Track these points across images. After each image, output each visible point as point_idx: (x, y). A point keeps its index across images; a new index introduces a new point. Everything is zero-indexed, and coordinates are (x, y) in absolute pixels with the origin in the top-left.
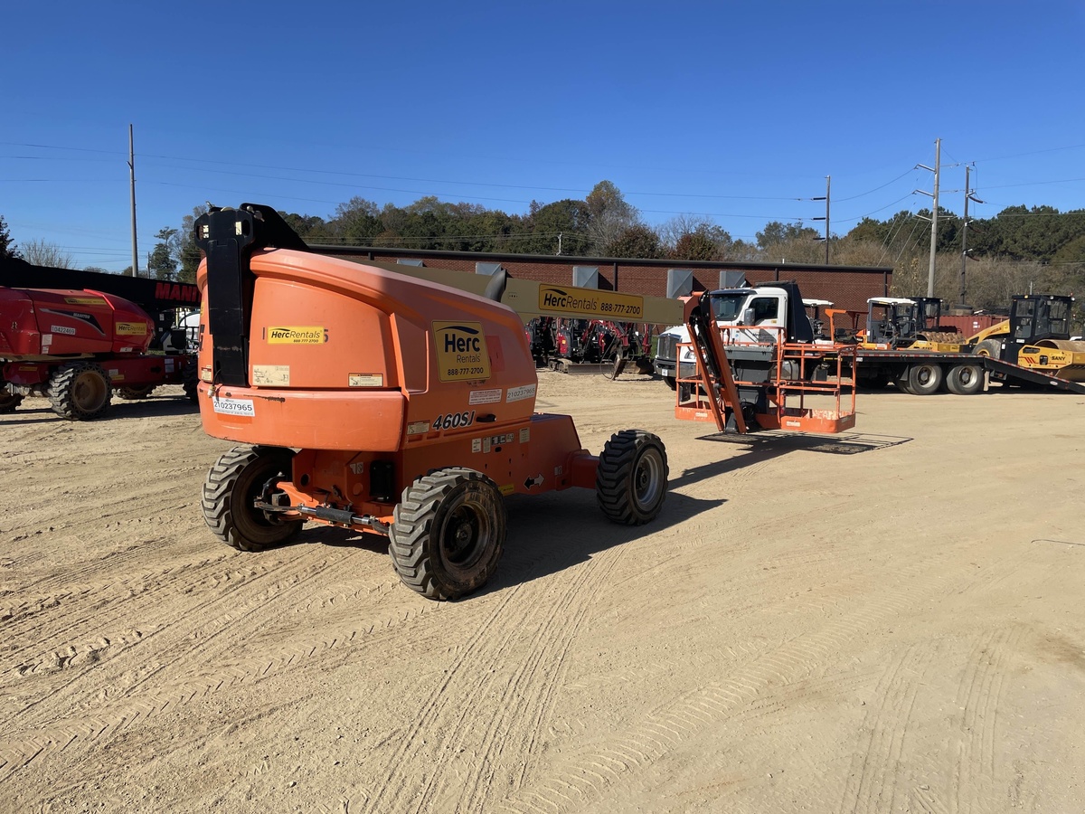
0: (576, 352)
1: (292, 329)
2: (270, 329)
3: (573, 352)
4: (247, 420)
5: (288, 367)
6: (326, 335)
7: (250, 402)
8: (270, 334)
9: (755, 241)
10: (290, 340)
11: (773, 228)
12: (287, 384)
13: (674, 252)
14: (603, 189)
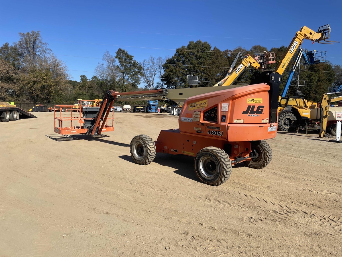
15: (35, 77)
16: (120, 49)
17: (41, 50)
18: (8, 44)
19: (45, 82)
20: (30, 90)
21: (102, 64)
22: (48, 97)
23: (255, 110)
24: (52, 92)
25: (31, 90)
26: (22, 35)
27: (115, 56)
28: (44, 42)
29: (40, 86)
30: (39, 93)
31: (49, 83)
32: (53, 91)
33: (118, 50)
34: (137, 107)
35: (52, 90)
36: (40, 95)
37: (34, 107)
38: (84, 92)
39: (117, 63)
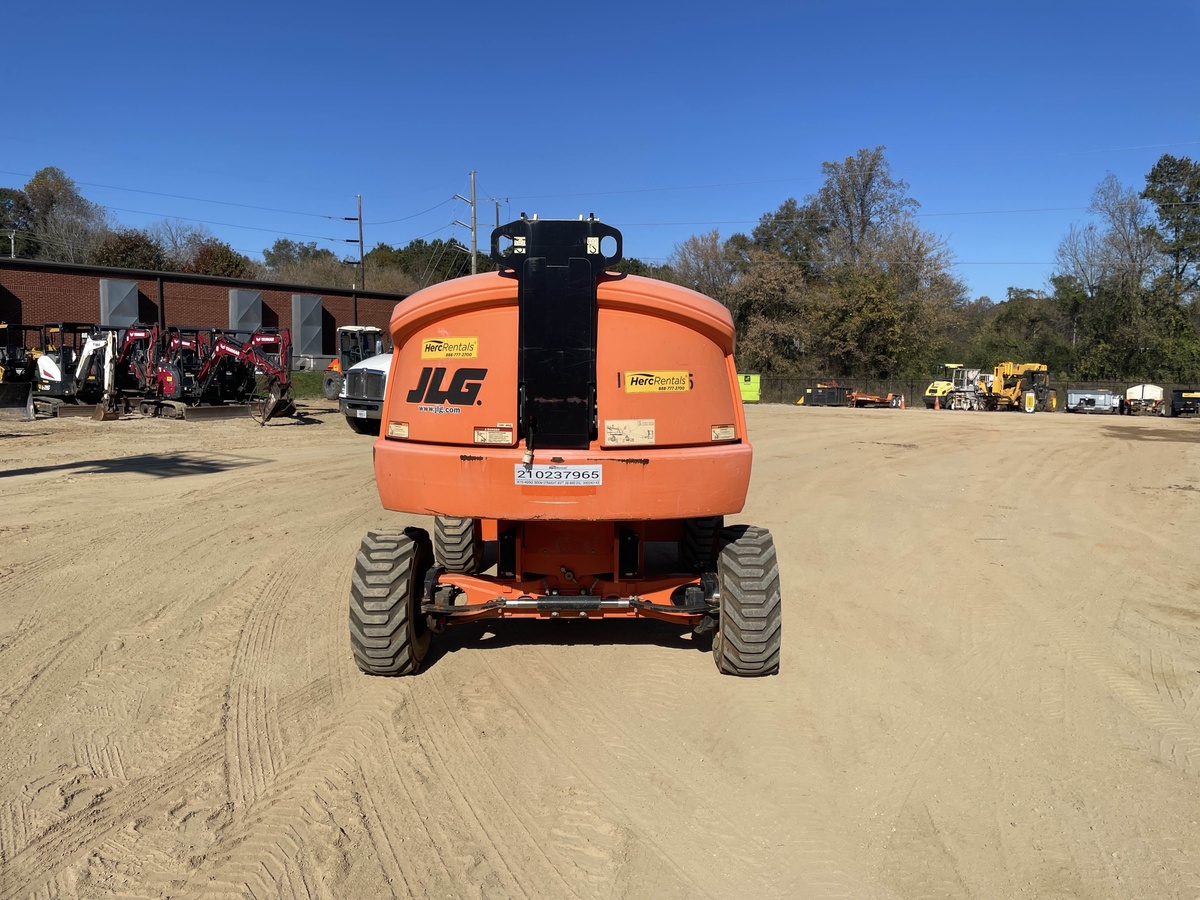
0: (188, 391)
1: (655, 374)
2: (627, 374)
3: (183, 392)
4: (590, 490)
5: (653, 421)
6: (691, 381)
7: (598, 468)
8: (628, 380)
9: (263, 260)
10: (654, 388)
11: (283, 246)
12: (651, 441)
13: (190, 266)
14: (49, 177)
15: (845, 297)
16: (1166, 158)
17: (885, 207)
18: (794, 204)
19: (872, 311)
20: (828, 337)
21: (1086, 226)
22: (881, 357)
23: (445, 386)
24: (896, 343)
25: (832, 338)
26: (830, 167)
27: (1143, 189)
28: (895, 180)
29: (858, 324)
30: (852, 345)
31: (886, 314)
32: (896, 338)
33: (1158, 165)
34: (1184, 395)
35: (893, 335)
36: (857, 353)
37: (809, 391)
38: (1013, 339)
39: (1151, 214)
